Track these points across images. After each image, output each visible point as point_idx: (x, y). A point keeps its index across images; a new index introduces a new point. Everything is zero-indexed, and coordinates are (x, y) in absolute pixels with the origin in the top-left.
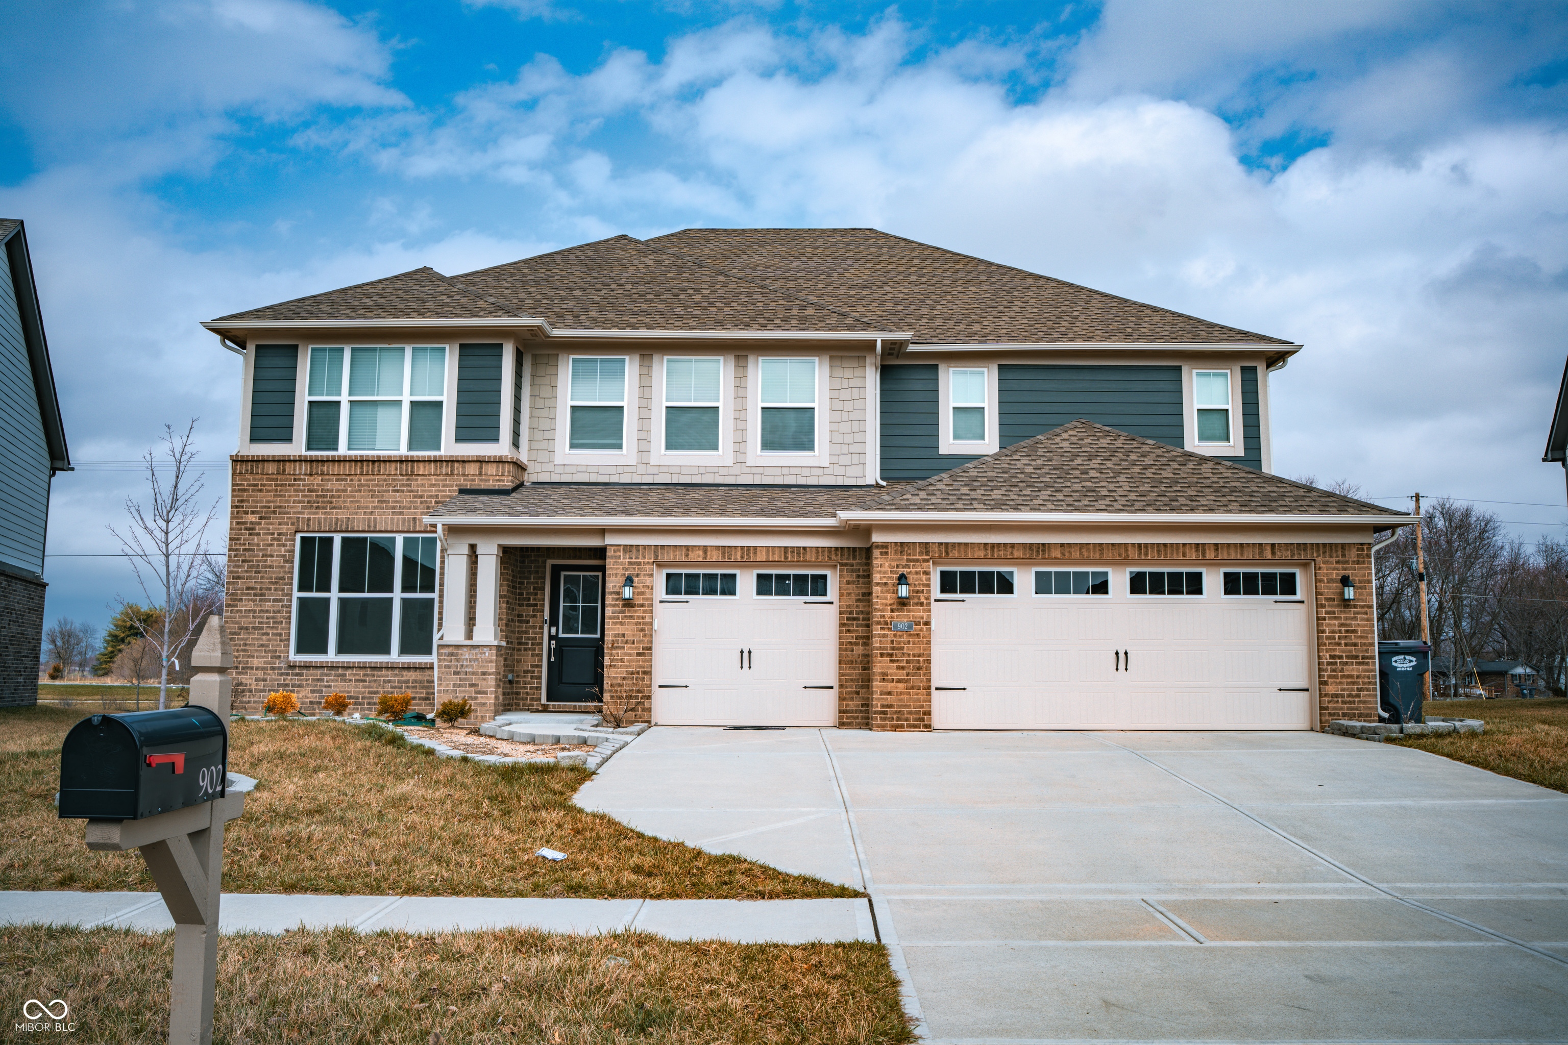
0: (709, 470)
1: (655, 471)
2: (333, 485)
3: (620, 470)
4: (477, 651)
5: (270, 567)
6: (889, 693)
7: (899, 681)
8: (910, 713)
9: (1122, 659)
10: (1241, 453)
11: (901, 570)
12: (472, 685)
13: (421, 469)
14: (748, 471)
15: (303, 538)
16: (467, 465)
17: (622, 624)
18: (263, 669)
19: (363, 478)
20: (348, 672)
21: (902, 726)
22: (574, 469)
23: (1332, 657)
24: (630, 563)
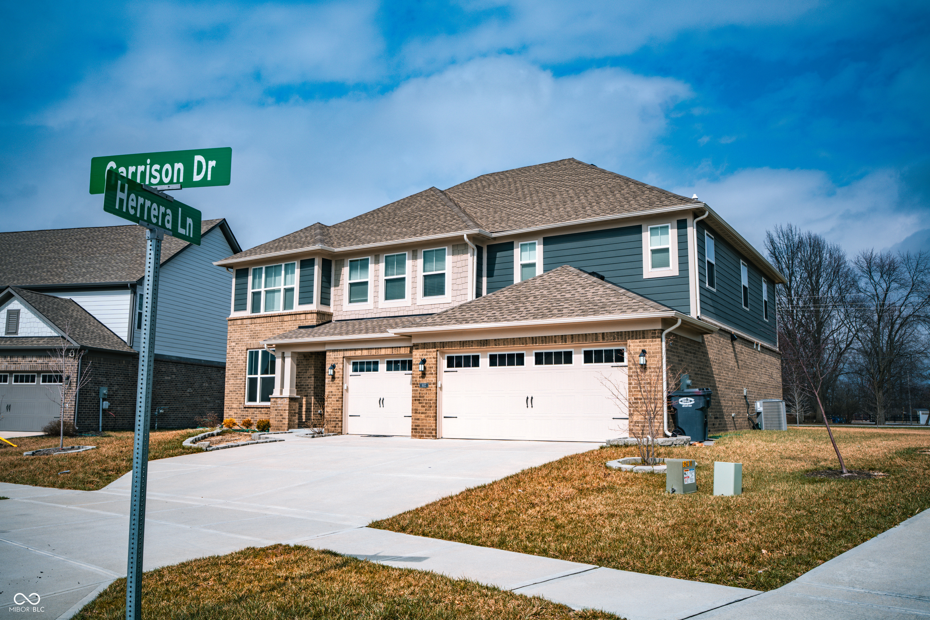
0: (402, 309)
1: (380, 311)
2: (258, 328)
3: (367, 312)
4: (283, 400)
5: (239, 365)
6: (418, 419)
7: (422, 413)
8: (427, 429)
9: (529, 401)
10: (677, 274)
11: (424, 357)
12: (281, 415)
13: (286, 318)
14: (417, 308)
15: (250, 352)
16: (301, 315)
17: (331, 386)
18: (237, 408)
19: (268, 324)
20: (263, 410)
21: (423, 436)
22: (349, 313)
23: (636, 399)
24: (335, 358)
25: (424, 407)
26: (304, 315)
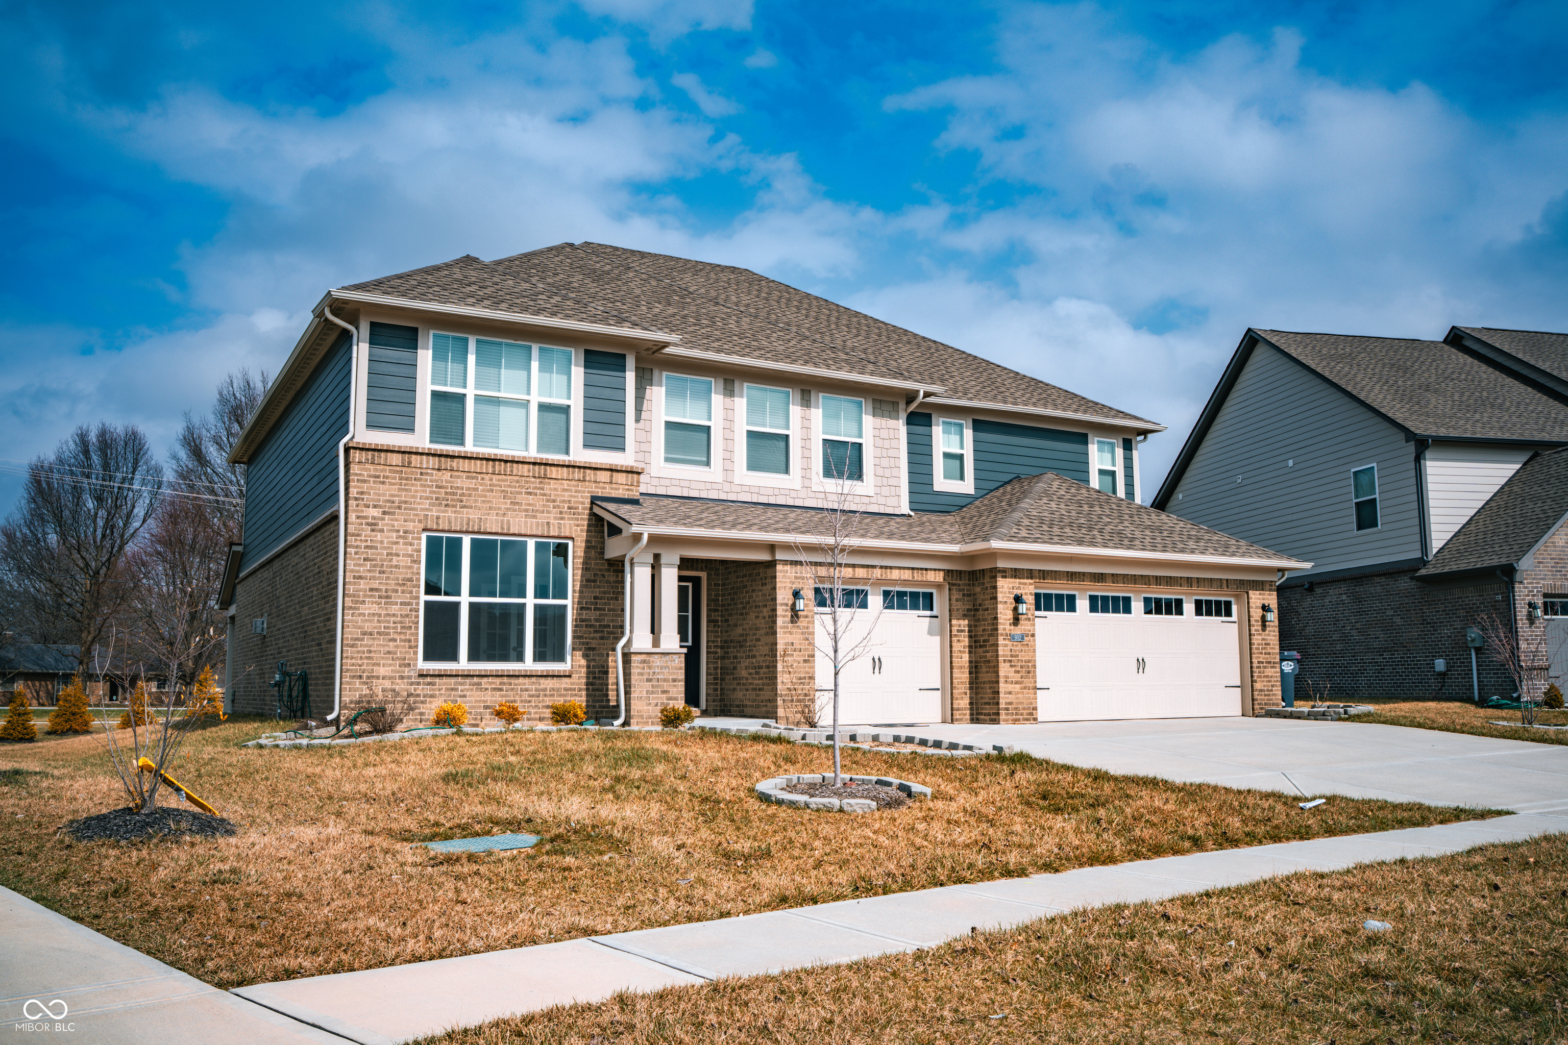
0: (782, 492)
1: (738, 489)
2: (462, 482)
3: (709, 486)
5: (396, 567)
6: (1010, 693)
7: (1016, 683)
8: (1024, 709)
9: (1141, 664)
11: (1018, 592)
13: (554, 472)
14: (813, 495)
15: (429, 538)
16: (598, 472)
17: (791, 633)
18: (390, 678)
19: (494, 477)
21: (1019, 720)
22: (667, 483)
23: (1259, 662)
24: (796, 577)
25: (1018, 672)
26: (609, 473)
